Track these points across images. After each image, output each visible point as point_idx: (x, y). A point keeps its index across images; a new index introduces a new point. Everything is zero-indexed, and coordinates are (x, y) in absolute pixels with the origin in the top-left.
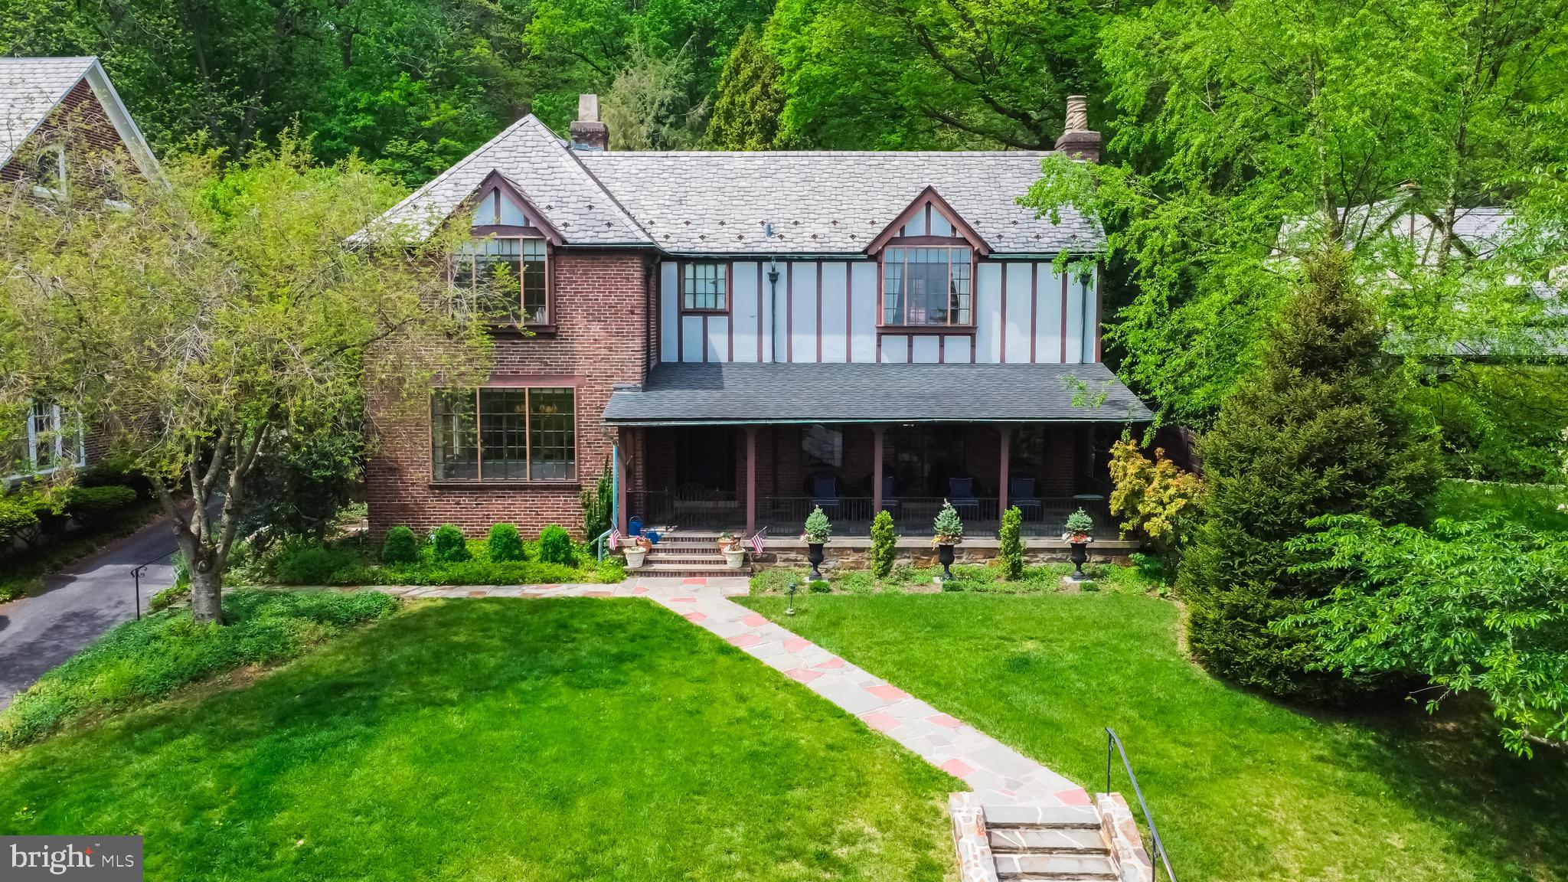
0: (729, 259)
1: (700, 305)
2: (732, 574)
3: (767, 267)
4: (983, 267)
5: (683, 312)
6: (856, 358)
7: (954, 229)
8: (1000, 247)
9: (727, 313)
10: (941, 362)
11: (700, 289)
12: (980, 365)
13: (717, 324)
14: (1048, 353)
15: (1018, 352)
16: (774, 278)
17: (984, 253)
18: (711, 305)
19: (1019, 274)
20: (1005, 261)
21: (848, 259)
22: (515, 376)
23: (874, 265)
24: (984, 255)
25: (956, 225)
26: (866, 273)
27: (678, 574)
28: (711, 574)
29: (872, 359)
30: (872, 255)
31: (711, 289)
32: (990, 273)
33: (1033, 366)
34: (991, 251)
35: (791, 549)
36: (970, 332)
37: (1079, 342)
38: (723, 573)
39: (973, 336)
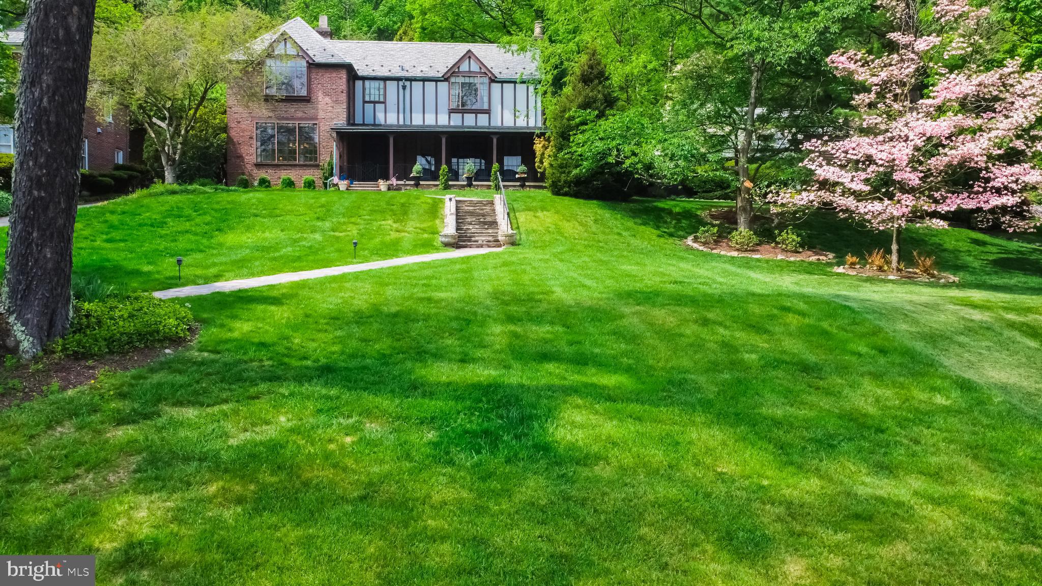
0: (385, 79)
1: (372, 99)
3: (401, 83)
4: (494, 85)
5: (365, 102)
6: (440, 123)
7: (481, 69)
8: (501, 77)
9: (384, 103)
10: (476, 125)
11: (372, 92)
12: (493, 127)
13: (379, 107)
14: (521, 121)
15: (509, 121)
16: (404, 88)
17: (493, 78)
18: (377, 99)
19: (508, 88)
20: (502, 82)
21: (436, 80)
22: (292, 118)
23: (446, 83)
24: (493, 80)
25: (482, 67)
26: (443, 86)
29: (446, 123)
30: (445, 79)
31: (377, 92)
32: (496, 87)
33: (515, 128)
34: (497, 78)
36: (488, 112)
37: (534, 119)
39: (489, 114)
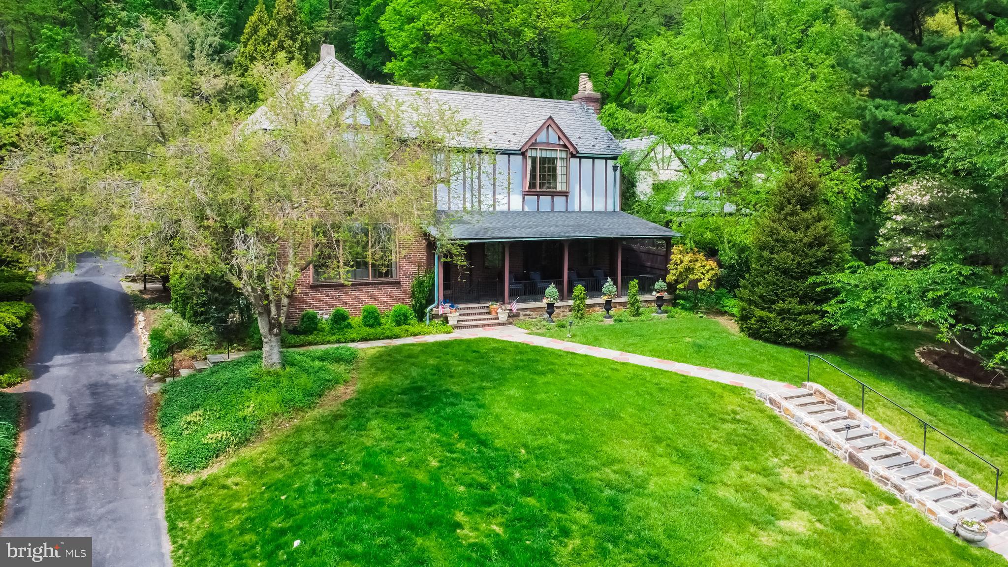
2: (504, 324)
4: (572, 159)
6: (513, 208)
7: (559, 138)
8: (582, 150)
10: (553, 210)
12: (570, 212)
14: (599, 207)
15: (586, 206)
17: (574, 153)
19: (587, 163)
20: (580, 158)
21: (509, 153)
25: (561, 136)
26: (517, 160)
27: (477, 326)
28: (493, 325)
29: (520, 209)
30: (522, 152)
32: (574, 162)
33: (593, 212)
34: (578, 152)
35: (527, 309)
36: (565, 194)
37: (612, 200)
38: (499, 324)
39: (567, 196)
